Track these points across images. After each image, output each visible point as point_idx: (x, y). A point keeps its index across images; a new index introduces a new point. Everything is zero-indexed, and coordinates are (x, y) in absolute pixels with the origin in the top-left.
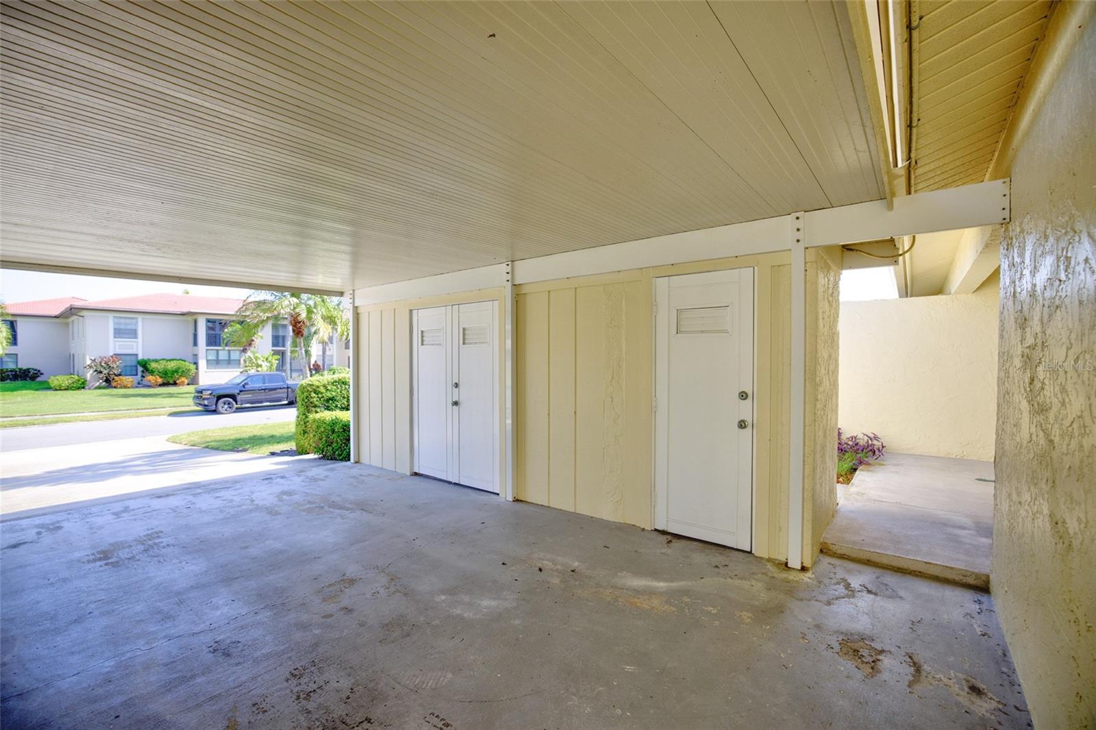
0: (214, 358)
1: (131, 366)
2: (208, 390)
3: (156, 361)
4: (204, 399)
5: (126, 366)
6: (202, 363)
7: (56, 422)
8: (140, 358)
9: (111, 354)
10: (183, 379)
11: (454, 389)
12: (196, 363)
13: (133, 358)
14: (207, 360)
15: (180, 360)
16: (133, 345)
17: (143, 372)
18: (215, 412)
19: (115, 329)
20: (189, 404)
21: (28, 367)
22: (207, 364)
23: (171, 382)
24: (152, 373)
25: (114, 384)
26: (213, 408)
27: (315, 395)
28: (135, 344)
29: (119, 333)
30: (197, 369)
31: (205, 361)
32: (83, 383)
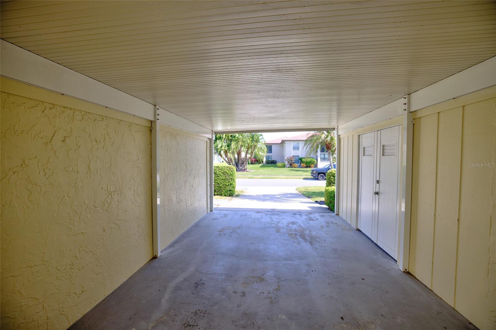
0: (323, 157)
1: (297, 160)
2: (315, 170)
3: (304, 158)
4: (314, 174)
5: (296, 160)
6: (319, 159)
7: (273, 178)
8: (300, 157)
9: (292, 156)
10: (312, 165)
11: (377, 184)
12: (317, 159)
13: (298, 157)
14: (321, 158)
15: (312, 158)
16: (298, 153)
17: (300, 162)
18: (317, 179)
19: (293, 147)
20: (309, 175)
21: (274, 160)
22: (321, 159)
23: (309, 166)
24: (303, 163)
25: (292, 166)
26: (317, 177)
27: (332, 177)
28: (299, 152)
29: (294, 148)
30: (317, 161)
31: (320, 158)
32: (285, 165)
